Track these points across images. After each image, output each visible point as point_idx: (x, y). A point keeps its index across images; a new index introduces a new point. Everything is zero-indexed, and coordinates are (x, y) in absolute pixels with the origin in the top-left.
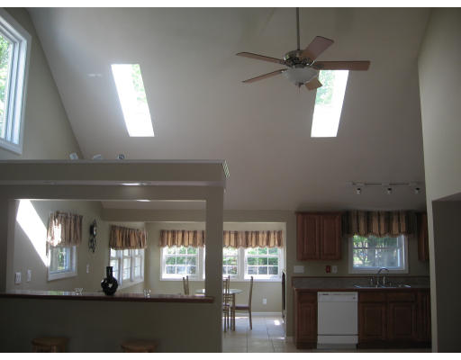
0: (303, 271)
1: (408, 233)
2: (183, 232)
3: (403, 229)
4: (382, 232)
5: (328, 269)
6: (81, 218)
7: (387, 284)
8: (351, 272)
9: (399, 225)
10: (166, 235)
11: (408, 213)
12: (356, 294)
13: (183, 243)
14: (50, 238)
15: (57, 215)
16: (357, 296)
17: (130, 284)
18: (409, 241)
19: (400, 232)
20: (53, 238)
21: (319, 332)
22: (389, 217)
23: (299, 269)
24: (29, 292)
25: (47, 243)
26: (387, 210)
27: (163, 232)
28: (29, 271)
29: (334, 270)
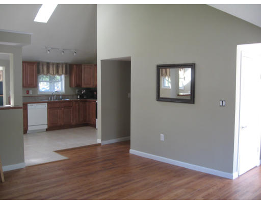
1: (66, 74)
3: (64, 71)
4: (55, 73)
5: (28, 92)
7: (56, 99)
8: (39, 94)
9: (62, 70)
11: (66, 64)
12: (46, 104)
16: (47, 105)
18: (66, 78)
19: (62, 73)
22: (58, 65)
26: (57, 62)
29: (31, 92)
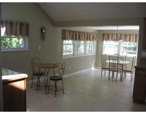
2: (112, 34)
10: (105, 35)
13: (112, 39)
23: (145, 54)
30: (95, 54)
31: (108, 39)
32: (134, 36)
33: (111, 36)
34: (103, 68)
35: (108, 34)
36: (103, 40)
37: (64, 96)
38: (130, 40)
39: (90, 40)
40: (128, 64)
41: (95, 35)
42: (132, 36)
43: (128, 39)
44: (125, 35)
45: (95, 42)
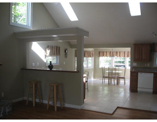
0: (136, 65)
2: (106, 52)
6: (59, 48)
10: (101, 53)
12: (153, 74)
13: (106, 56)
14: (46, 54)
15: (48, 47)
17: (87, 69)
20: (47, 54)
21: (138, 87)
23: (135, 64)
24: (38, 69)
25: (45, 55)
27: (99, 52)
28: (38, 63)
29: (148, 65)
30: (93, 68)
31: (103, 56)
32: (123, 53)
33: (105, 53)
34: (103, 77)
35: (103, 52)
36: (99, 56)
37: (89, 92)
38: (120, 56)
39: (90, 57)
40: (121, 73)
41: (93, 52)
42: (121, 53)
43: (119, 55)
44: (116, 52)
45: (93, 58)
